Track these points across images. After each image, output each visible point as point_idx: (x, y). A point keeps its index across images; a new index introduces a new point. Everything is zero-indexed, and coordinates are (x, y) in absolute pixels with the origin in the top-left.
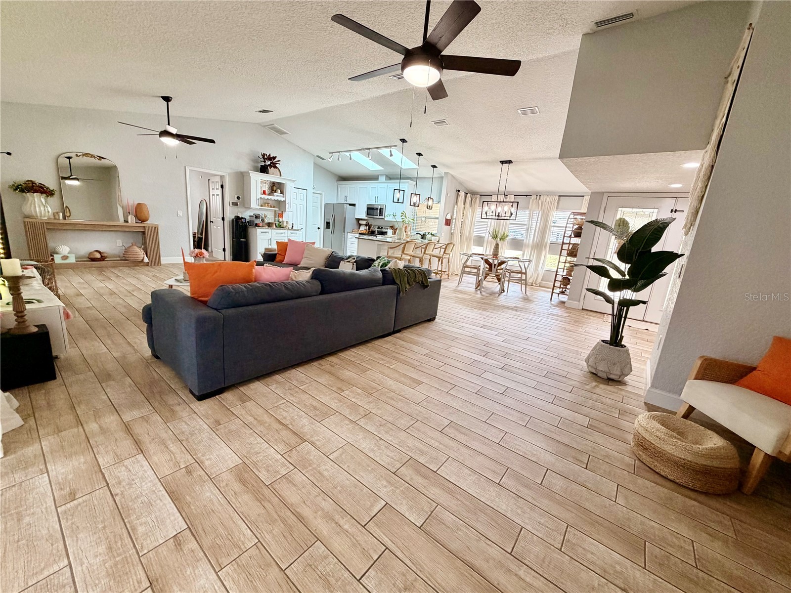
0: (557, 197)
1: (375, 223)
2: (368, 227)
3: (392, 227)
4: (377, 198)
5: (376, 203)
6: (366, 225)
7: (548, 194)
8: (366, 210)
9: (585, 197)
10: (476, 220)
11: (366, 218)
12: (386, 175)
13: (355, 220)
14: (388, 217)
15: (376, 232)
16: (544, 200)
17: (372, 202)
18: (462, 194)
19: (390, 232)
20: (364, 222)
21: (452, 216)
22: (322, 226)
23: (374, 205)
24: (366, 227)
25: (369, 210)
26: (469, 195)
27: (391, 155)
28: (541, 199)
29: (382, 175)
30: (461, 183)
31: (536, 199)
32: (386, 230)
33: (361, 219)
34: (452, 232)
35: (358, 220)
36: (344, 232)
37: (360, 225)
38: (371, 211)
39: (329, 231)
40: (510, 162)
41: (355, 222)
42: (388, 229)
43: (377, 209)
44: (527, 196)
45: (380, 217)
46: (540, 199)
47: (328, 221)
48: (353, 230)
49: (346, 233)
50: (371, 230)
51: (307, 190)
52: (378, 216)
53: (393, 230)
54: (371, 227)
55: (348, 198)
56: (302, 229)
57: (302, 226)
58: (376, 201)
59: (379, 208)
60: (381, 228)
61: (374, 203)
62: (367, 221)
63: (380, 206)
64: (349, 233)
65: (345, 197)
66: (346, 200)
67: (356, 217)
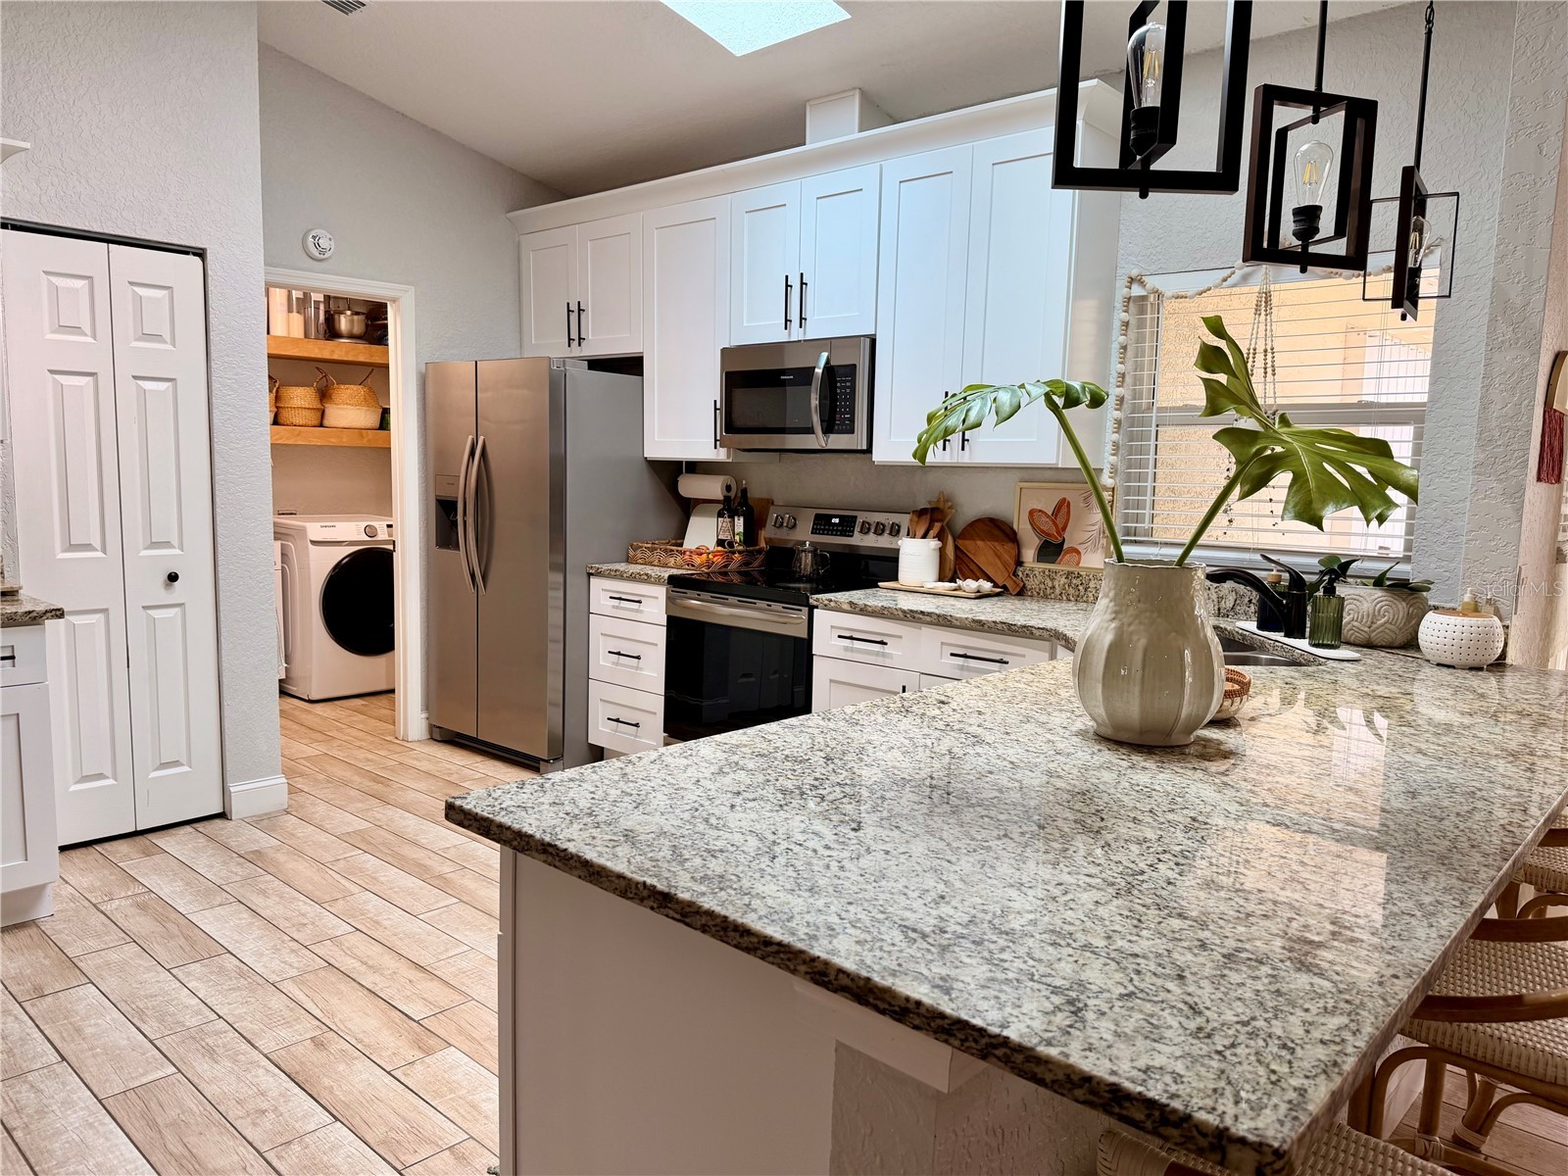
1: (795, 488)
2: (739, 524)
3: (933, 518)
4: (795, 290)
5: (796, 334)
6: (729, 506)
8: (714, 389)
11: (721, 455)
12: (865, 97)
13: (645, 478)
15: (807, 561)
17: (763, 327)
19: (917, 557)
20: (711, 488)
22: (411, 531)
23: (778, 348)
24: (724, 522)
25: (739, 394)
29: (831, 96)
32: (884, 542)
33: (694, 467)
35: (669, 472)
36: (563, 568)
37: (687, 508)
38: (752, 402)
39: (463, 560)
41: (645, 487)
42: (895, 531)
43: (805, 375)
45: (838, 441)
47: (447, 493)
48: (631, 553)
49: (574, 580)
50: (768, 541)
51: (200, 254)
52: (810, 431)
53: (940, 536)
54: (762, 524)
55: (588, 319)
56: (173, 578)
57: (170, 558)
58: (795, 316)
59: (819, 371)
60: (847, 525)
61: (779, 335)
62: (729, 480)
63: (825, 355)
64: (599, 574)
65: (570, 311)
66: (574, 336)
67: (650, 452)
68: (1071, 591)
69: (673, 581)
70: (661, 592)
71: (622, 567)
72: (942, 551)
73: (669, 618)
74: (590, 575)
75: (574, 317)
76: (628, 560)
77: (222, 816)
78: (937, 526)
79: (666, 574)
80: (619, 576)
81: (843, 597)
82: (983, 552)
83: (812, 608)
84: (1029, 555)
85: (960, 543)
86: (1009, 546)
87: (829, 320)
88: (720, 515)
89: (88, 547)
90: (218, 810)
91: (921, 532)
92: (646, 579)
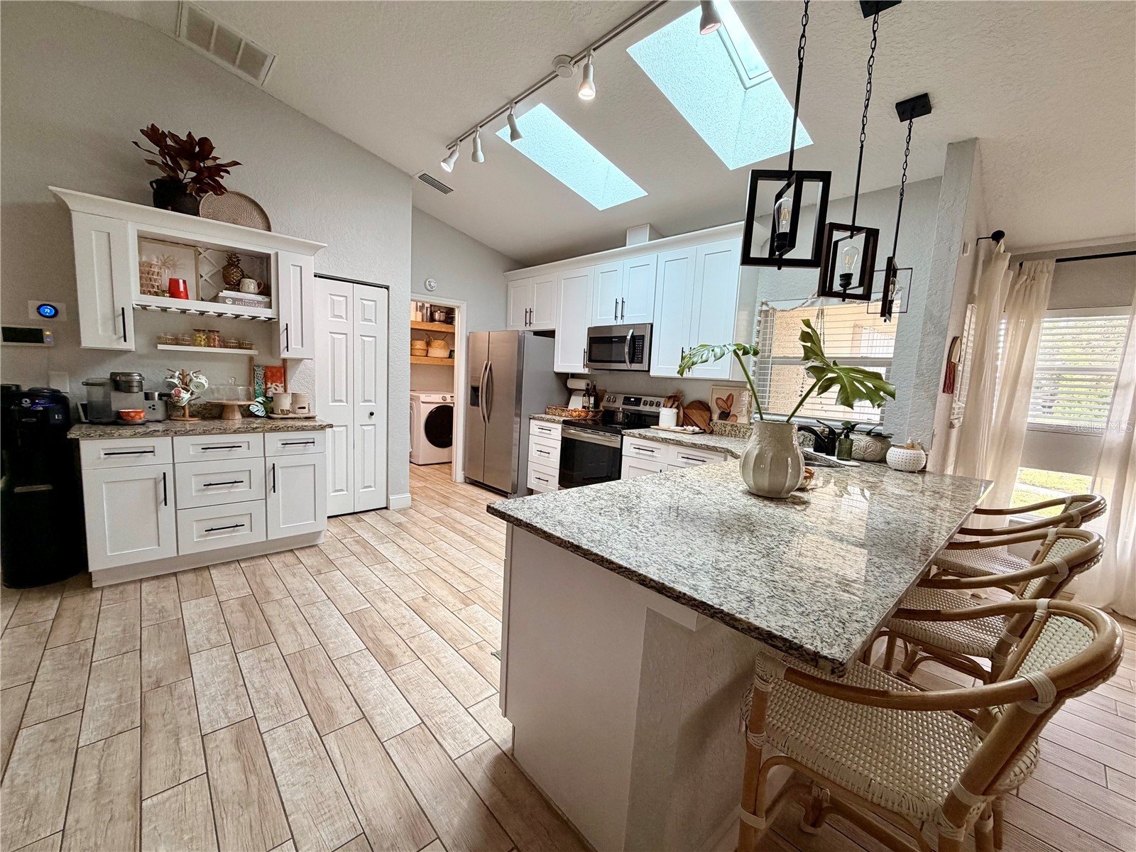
1: (618, 383)
2: (592, 399)
3: (675, 400)
4: (620, 305)
5: (619, 322)
6: (588, 392)
8: (584, 344)
10: (1039, 364)
11: (586, 371)
12: (652, 227)
13: (554, 380)
14: (663, 364)
15: (620, 416)
17: (605, 319)
19: (668, 416)
20: (582, 384)
22: (461, 399)
23: (610, 327)
24: (586, 399)
25: (595, 346)
29: (638, 226)
32: (653, 409)
33: (574, 376)
35: (564, 377)
36: (519, 415)
37: (571, 392)
38: (600, 350)
39: (481, 411)
41: (554, 384)
42: (658, 405)
43: (623, 339)
45: (635, 366)
47: (475, 384)
48: (547, 410)
49: (524, 420)
50: (603, 407)
51: (387, 288)
52: (624, 362)
53: (677, 407)
54: (602, 400)
55: (534, 314)
56: (372, 414)
57: (371, 406)
58: (619, 315)
59: (629, 337)
60: (637, 402)
61: (613, 323)
62: (588, 381)
63: (631, 331)
64: (534, 418)
65: (526, 312)
66: (528, 322)
67: (557, 369)
68: (733, 433)
69: (565, 422)
70: (559, 427)
71: (543, 416)
72: (678, 414)
73: (562, 437)
74: (530, 419)
75: (528, 314)
76: (546, 413)
77: (386, 508)
78: (676, 403)
79: (562, 419)
80: (542, 419)
81: (636, 431)
82: (695, 415)
83: (622, 436)
84: (715, 417)
85: (686, 411)
86: (708, 413)
87: (633, 317)
88: (584, 396)
89: (341, 401)
90: (385, 506)
91: (669, 405)
92: (553, 421)
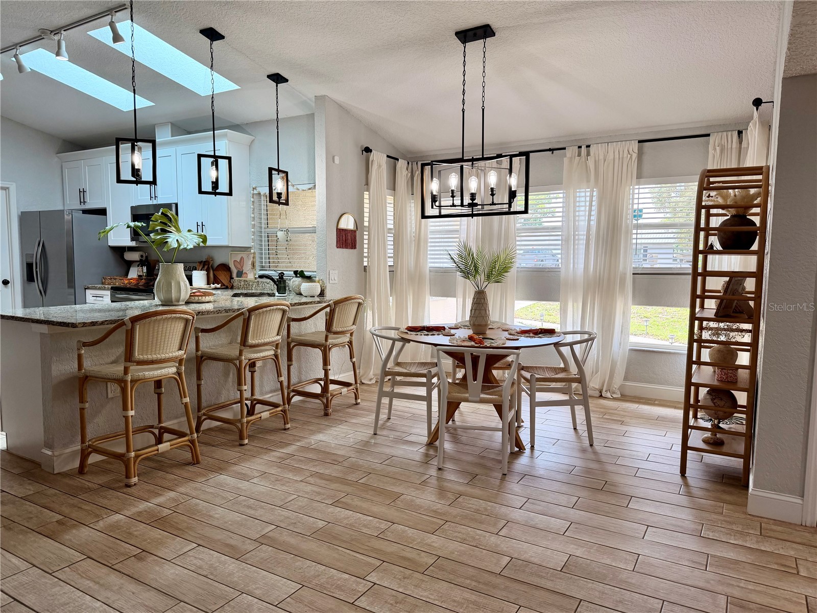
0: (635, 145)
2: (145, 269)
3: (204, 264)
4: (153, 187)
5: (153, 202)
6: (141, 263)
7: (611, 138)
8: (129, 221)
9: (712, 138)
11: (134, 244)
12: (173, 124)
16: (601, 157)
17: (144, 199)
18: (379, 159)
19: (198, 277)
21: (358, 222)
22: (17, 275)
23: (148, 206)
24: (140, 269)
26: (401, 164)
27: (117, 38)
28: (592, 153)
29: (163, 124)
30: (372, 130)
31: (579, 155)
33: (127, 249)
34: (365, 264)
35: (119, 251)
36: (73, 288)
38: (141, 224)
39: (36, 286)
40: (484, 32)
41: (110, 257)
44: (552, 150)
46: (588, 154)
47: (29, 261)
48: (103, 281)
49: (80, 291)
53: (207, 270)
55: (86, 194)
58: (153, 196)
62: (141, 253)
63: (161, 209)
64: (88, 288)
65: (80, 192)
66: (82, 201)
67: (111, 243)
68: (245, 286)
69: (113, 289)
70: (108, 293)
71: (100, 286)
72: (208, 275)
74: (85, 289)
75: (82, 194)
76: (102, 283)
78: (206, 267)
79: (111, 286)
80: (99, 289)
82: (223, 277)
84: (234, 275)
85: (215, 272)
86: (228, 273)
87: (162, 198)
88: (138, 266)
91: (200, 269)
92: (104, 289)
